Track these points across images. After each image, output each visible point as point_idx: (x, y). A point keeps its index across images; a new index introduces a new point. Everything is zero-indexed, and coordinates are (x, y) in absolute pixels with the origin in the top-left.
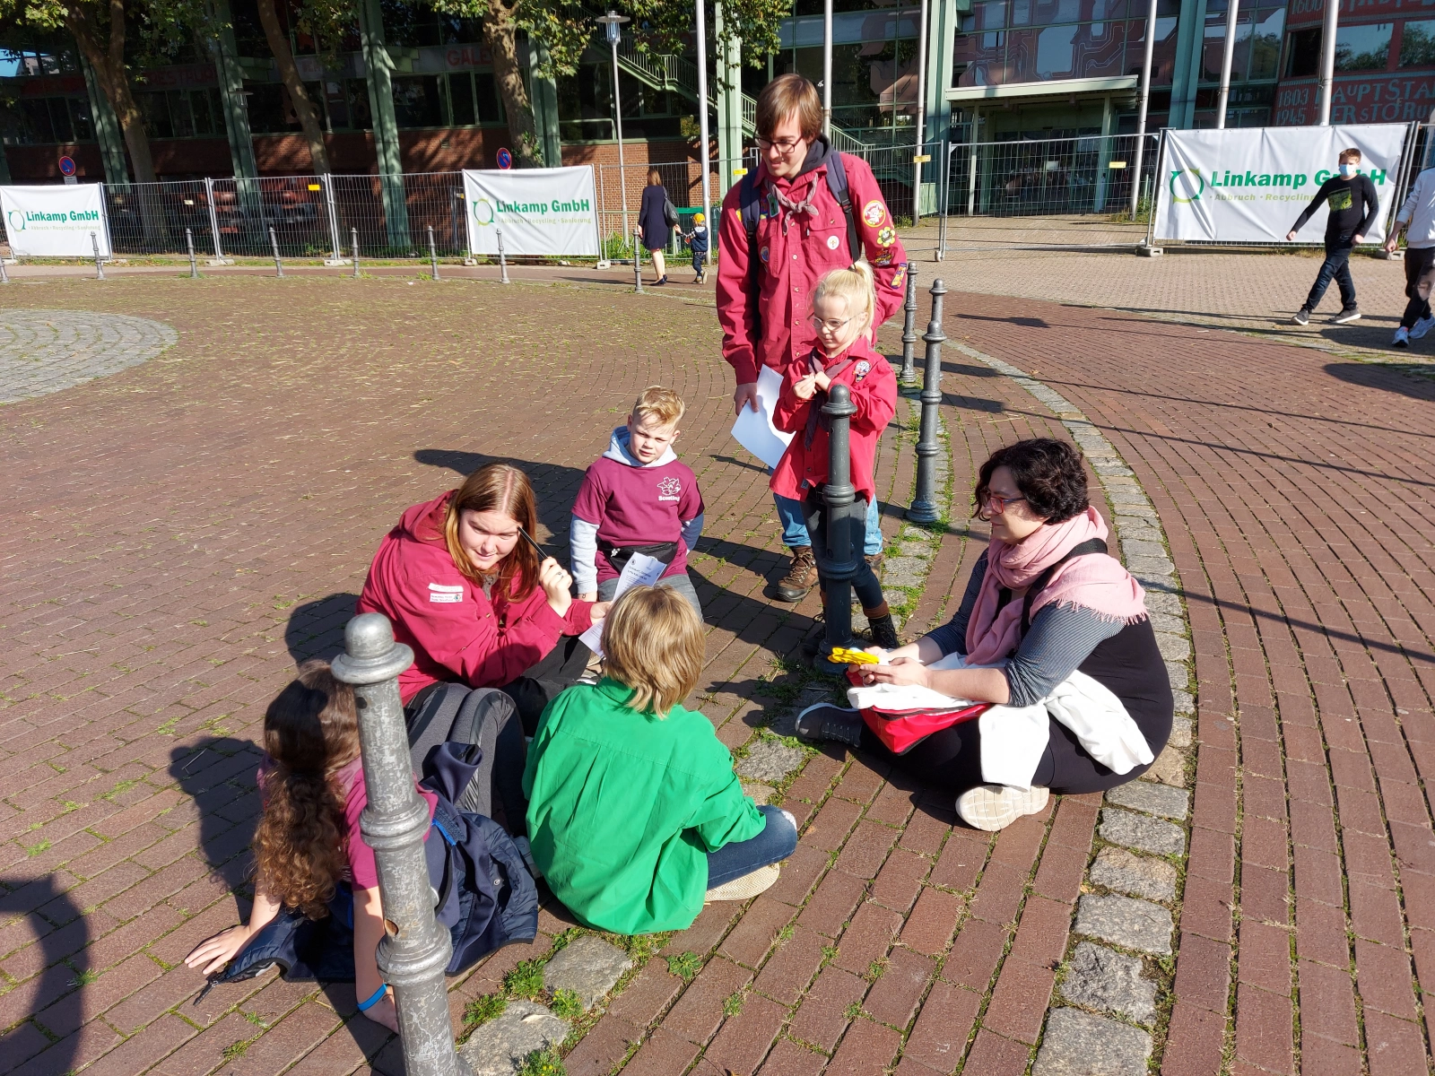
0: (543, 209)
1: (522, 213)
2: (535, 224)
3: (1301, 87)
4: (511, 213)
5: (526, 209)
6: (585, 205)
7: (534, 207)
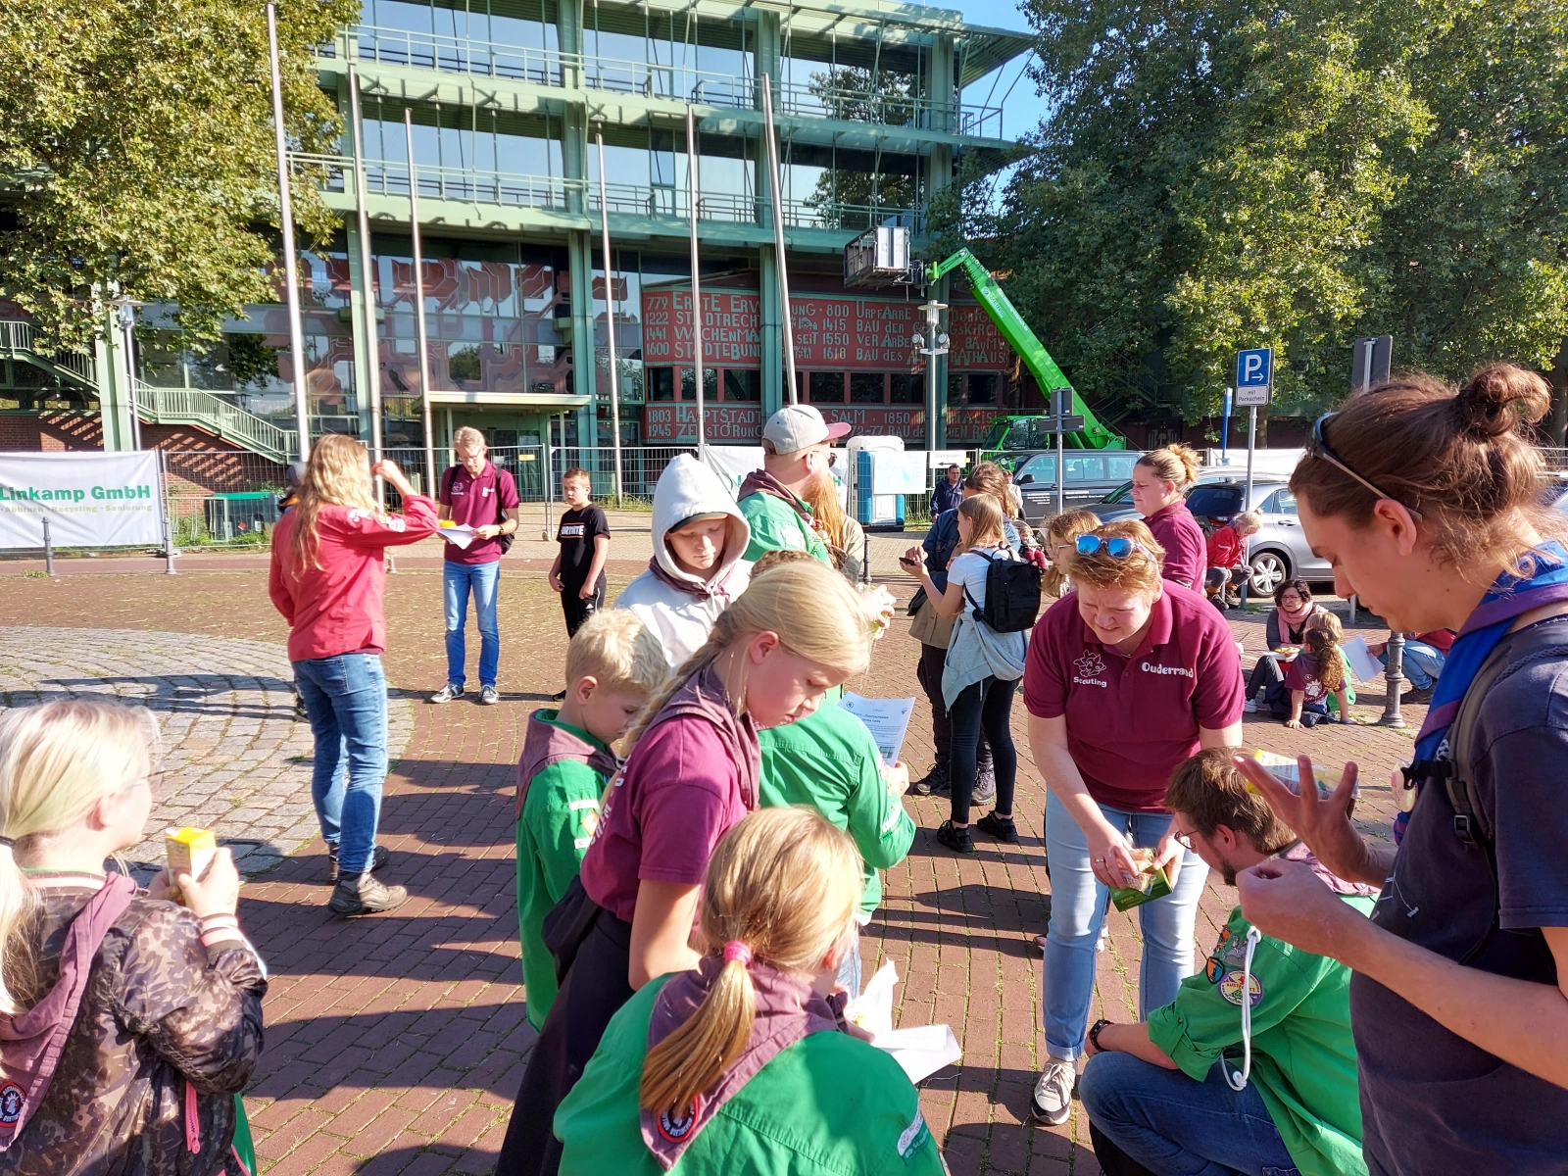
0: (78, 495)
1: (42, 501)
2: (64, 513)
3: (664, 408)
4: (22, 501)
5: (48, 495)
6: (143, 492)
7: (63, 494)
